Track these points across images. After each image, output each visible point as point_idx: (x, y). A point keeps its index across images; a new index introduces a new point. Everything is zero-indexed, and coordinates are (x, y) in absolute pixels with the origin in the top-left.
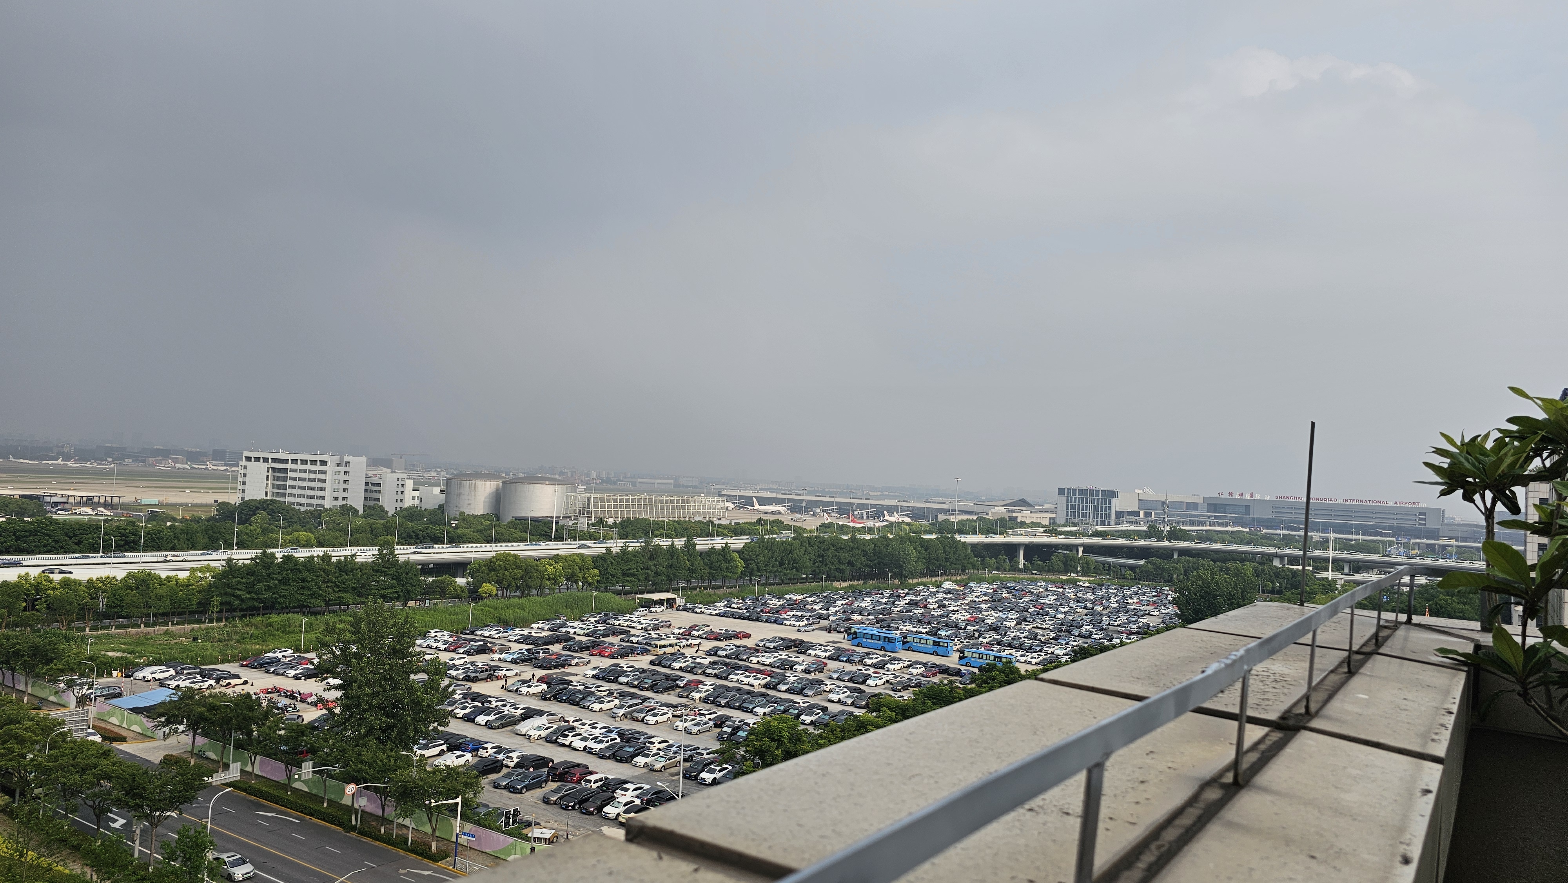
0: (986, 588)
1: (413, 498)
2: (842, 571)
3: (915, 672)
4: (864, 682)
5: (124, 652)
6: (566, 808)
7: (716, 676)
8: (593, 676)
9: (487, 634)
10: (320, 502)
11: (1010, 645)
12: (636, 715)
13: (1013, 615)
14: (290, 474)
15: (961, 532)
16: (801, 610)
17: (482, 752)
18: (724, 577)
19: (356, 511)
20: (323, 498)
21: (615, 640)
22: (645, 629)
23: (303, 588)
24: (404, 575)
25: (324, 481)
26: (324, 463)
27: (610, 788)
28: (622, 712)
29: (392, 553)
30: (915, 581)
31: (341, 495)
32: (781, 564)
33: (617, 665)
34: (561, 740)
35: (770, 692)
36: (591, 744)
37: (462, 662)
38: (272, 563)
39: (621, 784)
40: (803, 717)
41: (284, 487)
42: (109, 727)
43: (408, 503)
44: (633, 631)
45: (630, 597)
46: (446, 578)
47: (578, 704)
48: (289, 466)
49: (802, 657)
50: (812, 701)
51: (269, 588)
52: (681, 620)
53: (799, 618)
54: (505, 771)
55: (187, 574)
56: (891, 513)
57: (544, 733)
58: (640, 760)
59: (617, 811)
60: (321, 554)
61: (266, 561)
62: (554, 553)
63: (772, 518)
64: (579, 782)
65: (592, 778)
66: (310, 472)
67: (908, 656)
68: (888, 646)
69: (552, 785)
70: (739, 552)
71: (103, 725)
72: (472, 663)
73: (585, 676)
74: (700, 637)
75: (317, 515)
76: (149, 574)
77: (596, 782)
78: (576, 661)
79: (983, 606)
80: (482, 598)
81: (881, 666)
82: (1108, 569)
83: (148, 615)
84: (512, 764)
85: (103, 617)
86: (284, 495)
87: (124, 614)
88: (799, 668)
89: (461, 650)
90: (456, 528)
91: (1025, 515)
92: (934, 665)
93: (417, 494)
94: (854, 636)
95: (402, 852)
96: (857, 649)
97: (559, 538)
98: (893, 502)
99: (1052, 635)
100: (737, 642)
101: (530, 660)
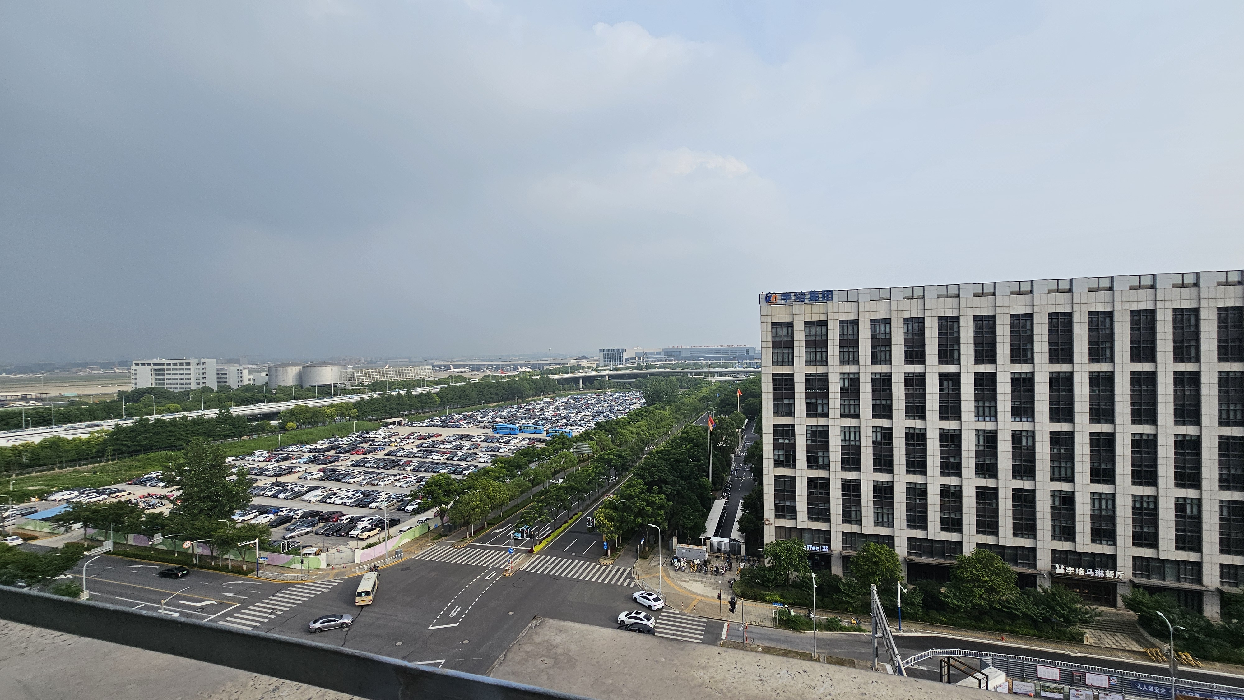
0: (564, 399)
1: (249, 380)
2: (493, 398)
3: (524, 443)
4: (498, 451)
5: (41, 485)
6: (329, 535)
7: (420, 457)
8: (351, 465)
9: (290, 449)
10: (188, 386)
11: (571, 425)
12: (373, 482)
13: (575, 410)
14: (166, 372)
15: (552, 374)
16: (470, 419)
17: (280, 513)
18: (430, 407)
19: (212, 390)
20: (190, 384)
21: (366, 445)
22: (384, 438)
23: (170, 436)
24: (237, 423)
25: (190, 374)
26: (188, 364)
27: (353, 522)
28: (365, 482)
29: (228, 411)
30: (530, 399)
31: (202, 381)
32: (460, 398)
33: (365, 458)
34: (328, 501)
35: (449, 462)
36: (345, 500)
37: (273, 466)
38: (148, 424)
39: (360, 519)
40: (464, 472)
41: (164, 379)
42: (25, 532)
43: (246, 382)
44: (376, 439)
45: (377, 422)
46: (266, 422)
47: (340, 481)
48: (165, 367)
49: (468, 442)
50: (470, 463)
51: (147, 438)
52: (404, 431)
53: (468, 424)
54: (294, 521)
55: (88, 435)
56: (521, 367)
57: (319, 498)
58: (373, 505)
59: (356, 533)
60: (181, 416)
61: (143, 424)
62: (331, 403)
63: (457, 375)
64: (337, 521)
65: (344, 518)
66: (180, 369)
67: (521, 436)
68: (512, 432)
69: (321, 525)
70: (437, 394)
71: (21, 531)
72: (279, 467)
73: (347, 465)
74: (414, 438)
75: (186, 393)
76: (59, 438)
77: (346, 519)
78: (342, 458)
79: (561, 408)
80: (287, 430)
81: (508, 442)
82: (619, 384)
83: (61, 462)
84: (298, 517)
85: (24, 467)
86: (164, 384)
87: (41, 463)
88: (465, 448)
89: (273, 460)
90: (275, 394)
91: (584, 363)
92: (534, 439)
93: (251, 377)
94: (495, 429)
95: (225, 573)
96: (497, 435)
97: (336, 394)
98: (522, 362)
99: (591, 418)
100: (433, 439)
101: (315, 461)
